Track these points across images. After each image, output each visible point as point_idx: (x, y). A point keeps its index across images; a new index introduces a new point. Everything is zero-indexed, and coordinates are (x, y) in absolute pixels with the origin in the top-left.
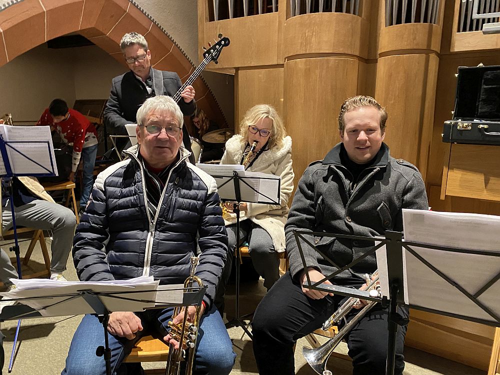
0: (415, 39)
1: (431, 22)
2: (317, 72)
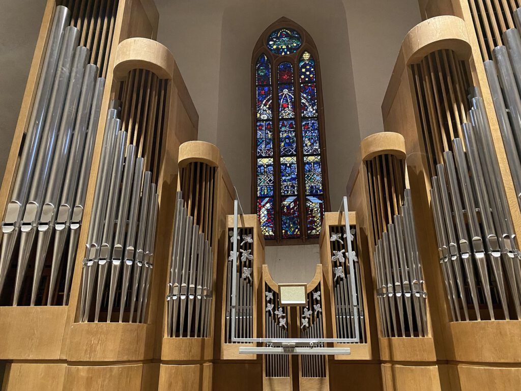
0: (190, 351)
1: (203, 336)
2: (100, 381)
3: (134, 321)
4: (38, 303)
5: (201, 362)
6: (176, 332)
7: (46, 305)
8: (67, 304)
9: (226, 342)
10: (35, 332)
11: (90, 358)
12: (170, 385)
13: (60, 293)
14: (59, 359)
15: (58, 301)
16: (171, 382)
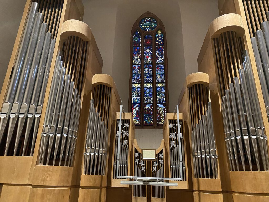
0: (95, 182)
1: (102, 175)
2: (48, 196)
3: (67, 165)
4: (17, 155)
5: (100, 188)
6: (88, 172)
7: (21, 156)
8: (32, 156)
9: (114, 178)
10: (16, 170)
11: (43, 184)
12: (84, 199)
13: (29, 150)
14: (27, 184)
15: (28, 154)
16: (85, 198)
